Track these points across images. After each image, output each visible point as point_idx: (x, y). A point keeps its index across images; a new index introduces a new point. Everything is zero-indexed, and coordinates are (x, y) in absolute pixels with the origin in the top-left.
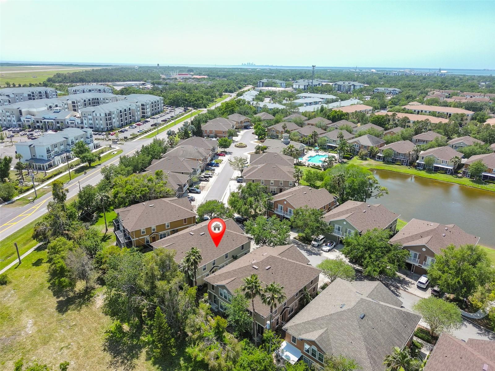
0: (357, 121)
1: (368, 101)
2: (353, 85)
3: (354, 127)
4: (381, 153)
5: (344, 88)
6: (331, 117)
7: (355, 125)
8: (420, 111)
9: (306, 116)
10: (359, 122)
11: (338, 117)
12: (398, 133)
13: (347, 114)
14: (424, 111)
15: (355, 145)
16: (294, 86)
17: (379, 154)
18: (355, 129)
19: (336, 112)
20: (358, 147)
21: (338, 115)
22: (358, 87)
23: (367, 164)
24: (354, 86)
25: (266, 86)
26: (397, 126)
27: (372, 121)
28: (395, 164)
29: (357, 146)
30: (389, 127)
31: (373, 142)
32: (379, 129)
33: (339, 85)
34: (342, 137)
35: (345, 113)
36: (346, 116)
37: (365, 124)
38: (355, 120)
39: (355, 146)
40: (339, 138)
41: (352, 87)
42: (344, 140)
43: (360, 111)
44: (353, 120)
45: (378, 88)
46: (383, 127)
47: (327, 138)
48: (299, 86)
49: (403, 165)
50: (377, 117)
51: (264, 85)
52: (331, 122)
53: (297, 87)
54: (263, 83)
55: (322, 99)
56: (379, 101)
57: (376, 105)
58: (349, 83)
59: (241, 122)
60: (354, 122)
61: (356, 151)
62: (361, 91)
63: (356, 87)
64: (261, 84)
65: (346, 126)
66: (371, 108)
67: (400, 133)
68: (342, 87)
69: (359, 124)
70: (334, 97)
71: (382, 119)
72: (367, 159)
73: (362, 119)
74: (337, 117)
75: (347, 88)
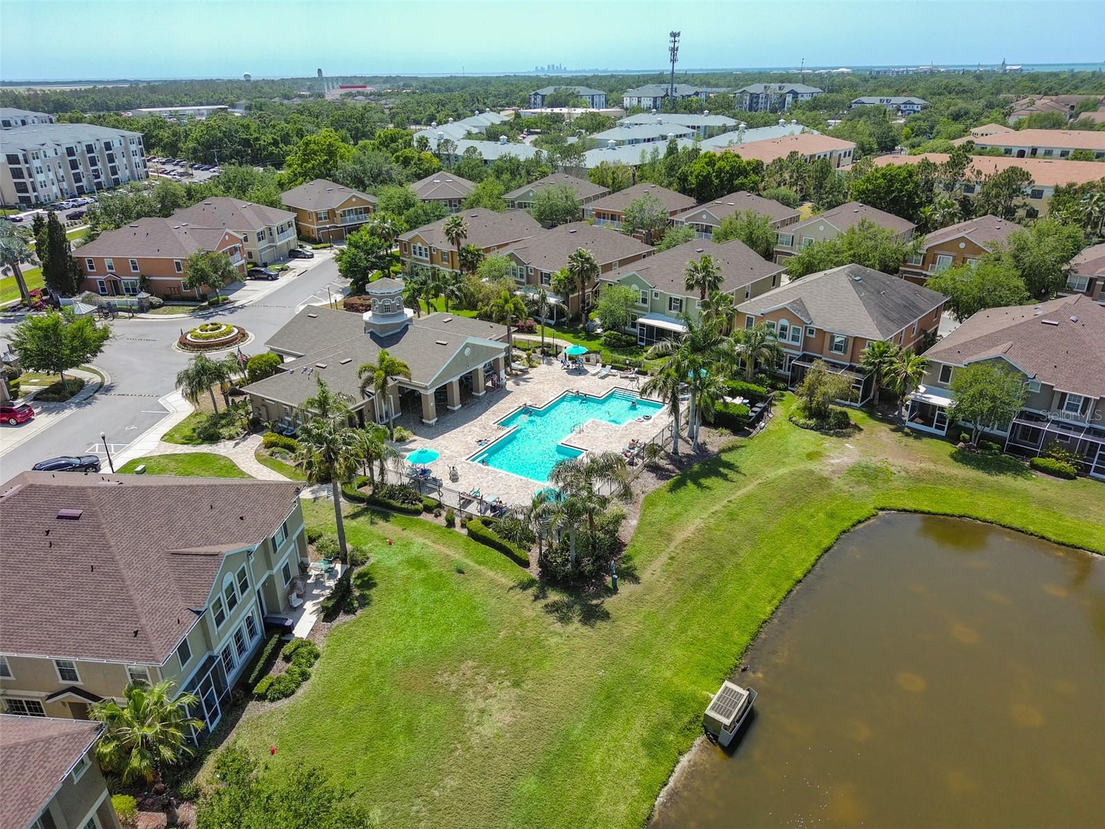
0: (799, 196)
1: (836, 129)
2: (792, 92)
3: (784, 223)
4: (934, 388)
5: (766, 103)
6: (692, 180)
7: (788, 213)
8: (1028, 151)
9: (603, 184)
10: (804, 199)
11: (722, 181)
12: (993, 245)
13: (757, 167)
14: (1040, 152)
15: (784, 328)
16: (627, 102)
17: (920, 392)
18: (786, 232)
19: (711, 161)
20: (795, 339)
21: (720, 170)
22: (807, 98)
23: (852, 471)
24: (795, 94)
25: (552, 105)
26: (967, 210)
27: (863, 192)
28: (1035, 467)
29: (790, 333)
30: (937, 217)
31: (883, 311)
32: (893, 227)
33: (751, 94)
34: (714, 285)
35: (749, 163)
36: (753, 177)
37: (831, 206)
38: (791, 193)
39: (783, 336)
40: (697, 290)
41: (789, 98)
42: (723, 298)
43: (811, 157)
44: (784, 190)
45: (864, 99)
46: (910, 218)
47: (642, 285)
48: (639, 102)
49: (1084, 471)
50: (884, 175)
51: (545, 102)
52: (692, 201)
53: (635, 102)
54: (543, 97)
55: (693, 127)
56: (871, 129)
57: (866, 139)
58: (780, 88)
59: (331, 214)
60: (786, 202)
61: (785, 363)
62: (814, 105)
63: (800, 98)
64: (539, 99)
65: (745, 218)
66: (850, 145)
67: (1007, 250)
68: (760, 100)
69: (806, 208)
70: (731, 122)
71: (905, 182)
72: (848, 425)
73: (819, 187)
74: (716, 181)
75: (774, 99)
